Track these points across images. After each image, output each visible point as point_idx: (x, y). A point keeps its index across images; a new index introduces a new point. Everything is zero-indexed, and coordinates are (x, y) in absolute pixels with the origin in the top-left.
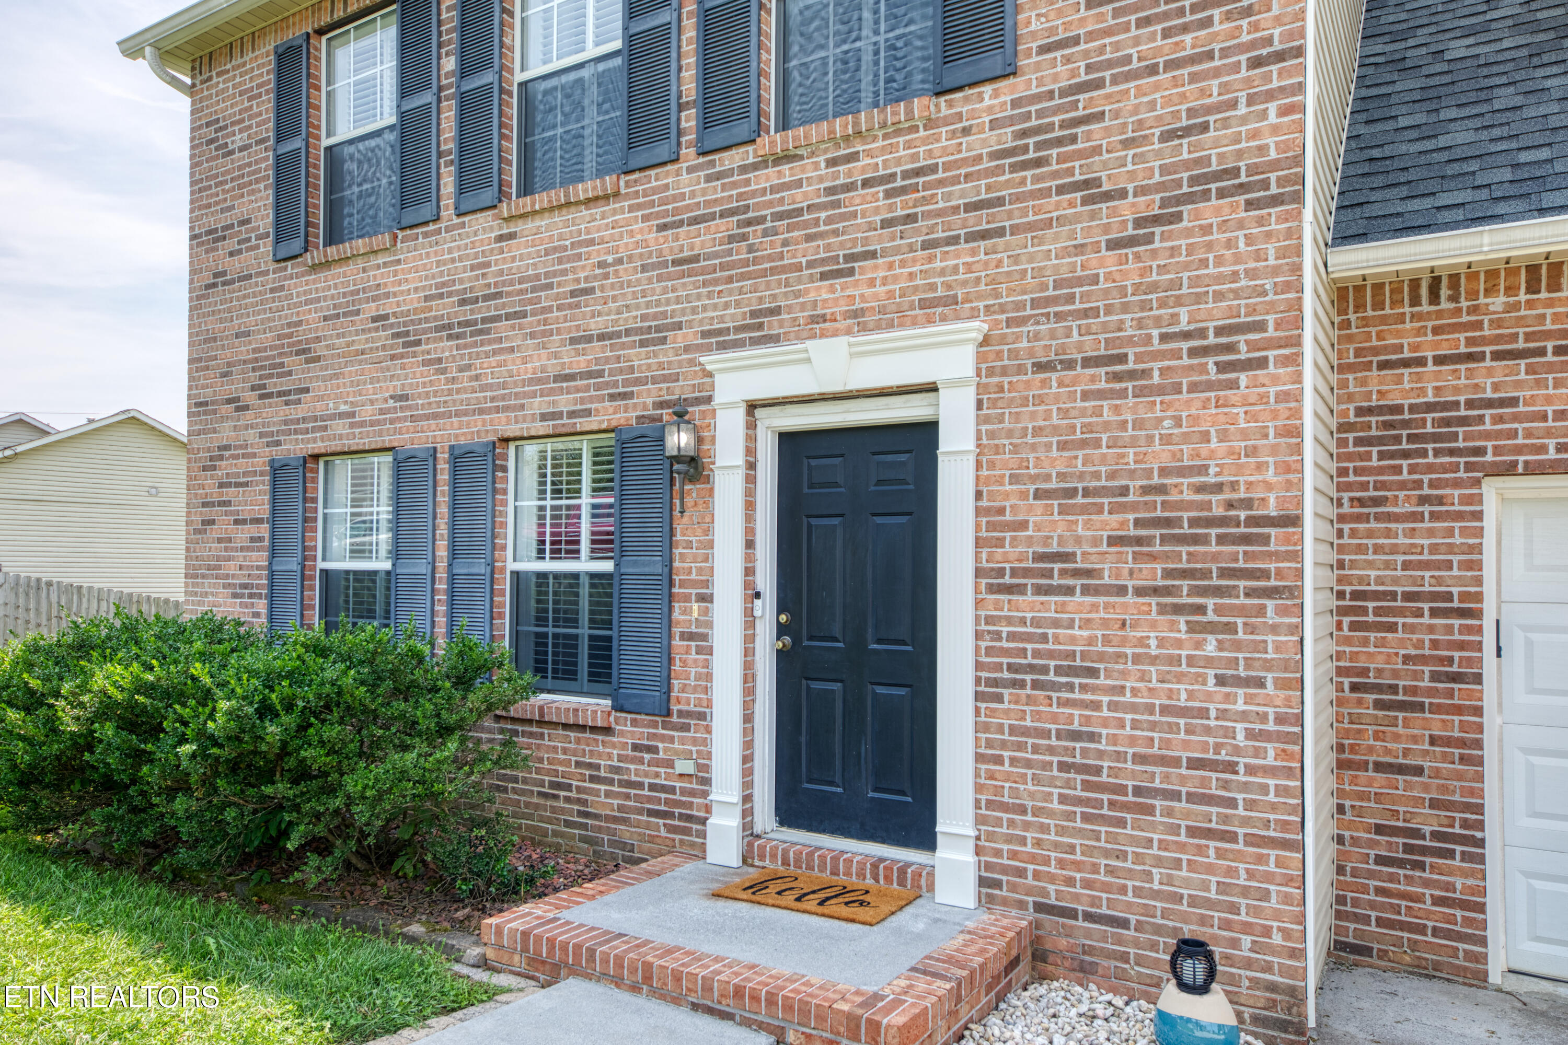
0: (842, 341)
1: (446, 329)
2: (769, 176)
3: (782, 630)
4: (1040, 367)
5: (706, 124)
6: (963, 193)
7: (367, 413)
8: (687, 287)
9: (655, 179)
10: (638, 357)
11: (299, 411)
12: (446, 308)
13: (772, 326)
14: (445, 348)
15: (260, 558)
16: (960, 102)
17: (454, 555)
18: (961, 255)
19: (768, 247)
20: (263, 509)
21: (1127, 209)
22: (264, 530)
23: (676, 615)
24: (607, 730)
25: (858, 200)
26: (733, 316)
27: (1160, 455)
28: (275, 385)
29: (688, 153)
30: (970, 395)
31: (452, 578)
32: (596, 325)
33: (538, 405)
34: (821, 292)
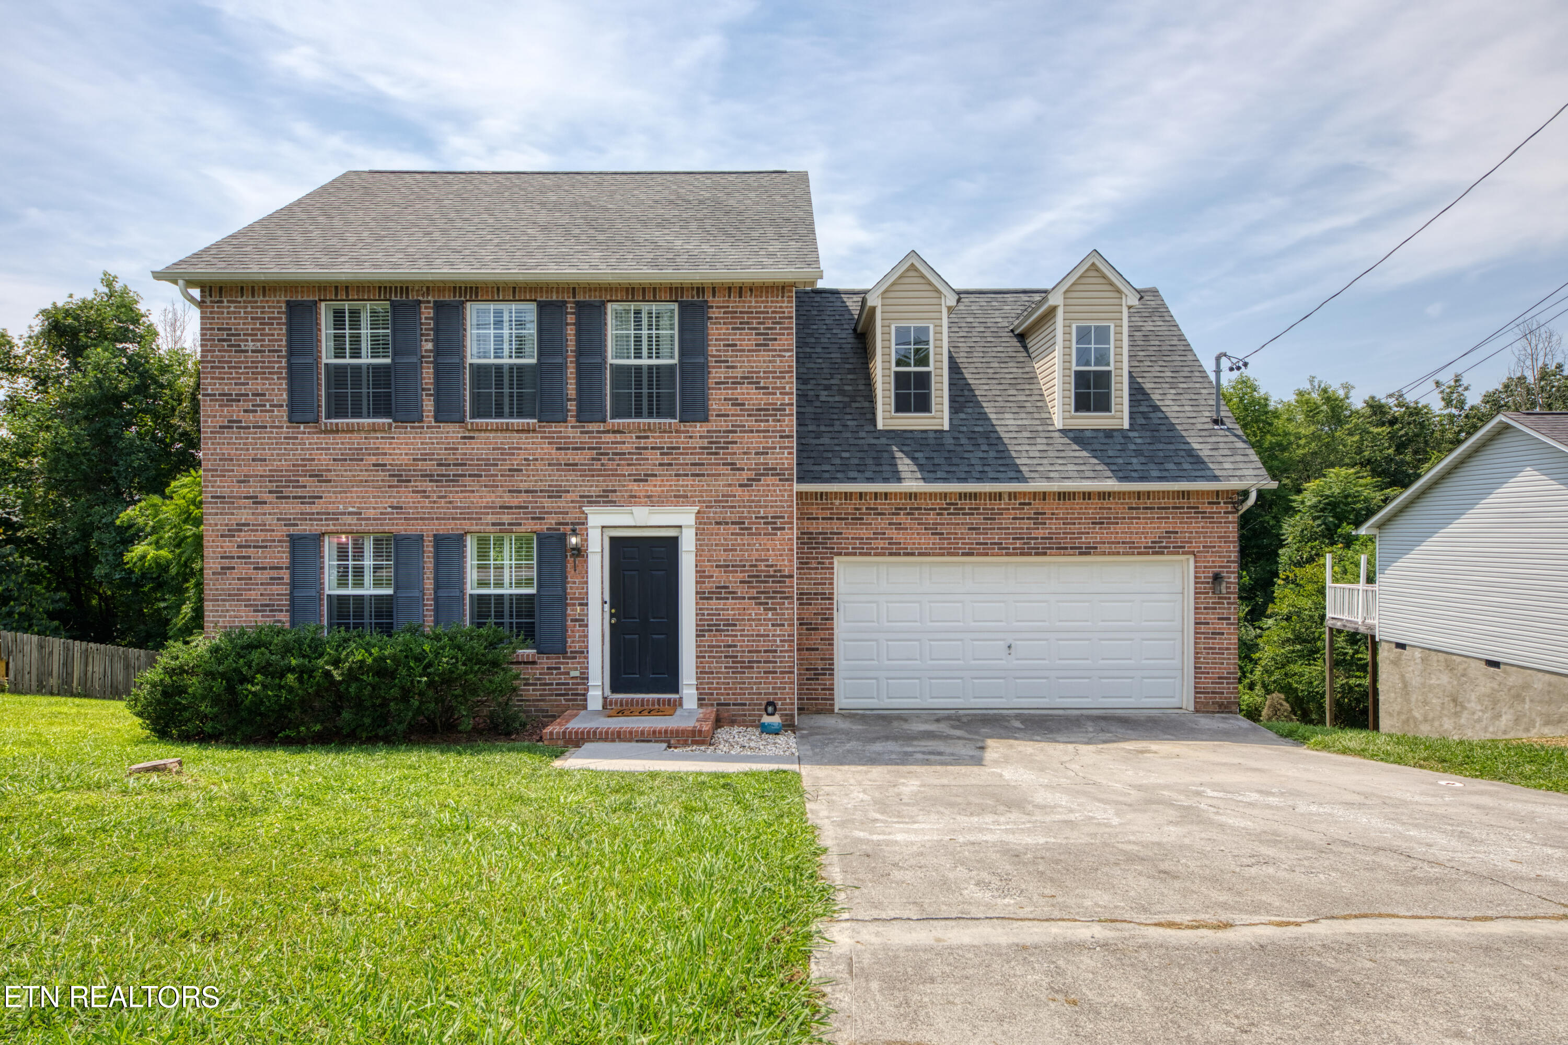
0: (646, 509)
1: (430, 477)
2: (609, 438)
3: (612, 615)
4: (717, 523)
5: (580, 410)
6: (690, 459)
7: (371, 513)
8: (572, 476)
9: (554, 427)
10: (547, 503)
11: (315, 509)
12: (429, 466)
13: (612, 497)
14: (429, 486)
15: (285, 590)
16: (688, 426)
17: (437, 587)
18: (689, 481)
19: (611, 465)
20: (285, 560)
21: (745, 475)
22: (286, 575)
23: (569, 612)
24: (534, 663)
25: (649, 454)
26: (594, 491)
27: (755, 555)
28: (289, 491)
29: (572, 420)
30: (693, 531)
31: (436, 599)
32: (523, 486)
33: (490, 518)
34: (634, 486)
